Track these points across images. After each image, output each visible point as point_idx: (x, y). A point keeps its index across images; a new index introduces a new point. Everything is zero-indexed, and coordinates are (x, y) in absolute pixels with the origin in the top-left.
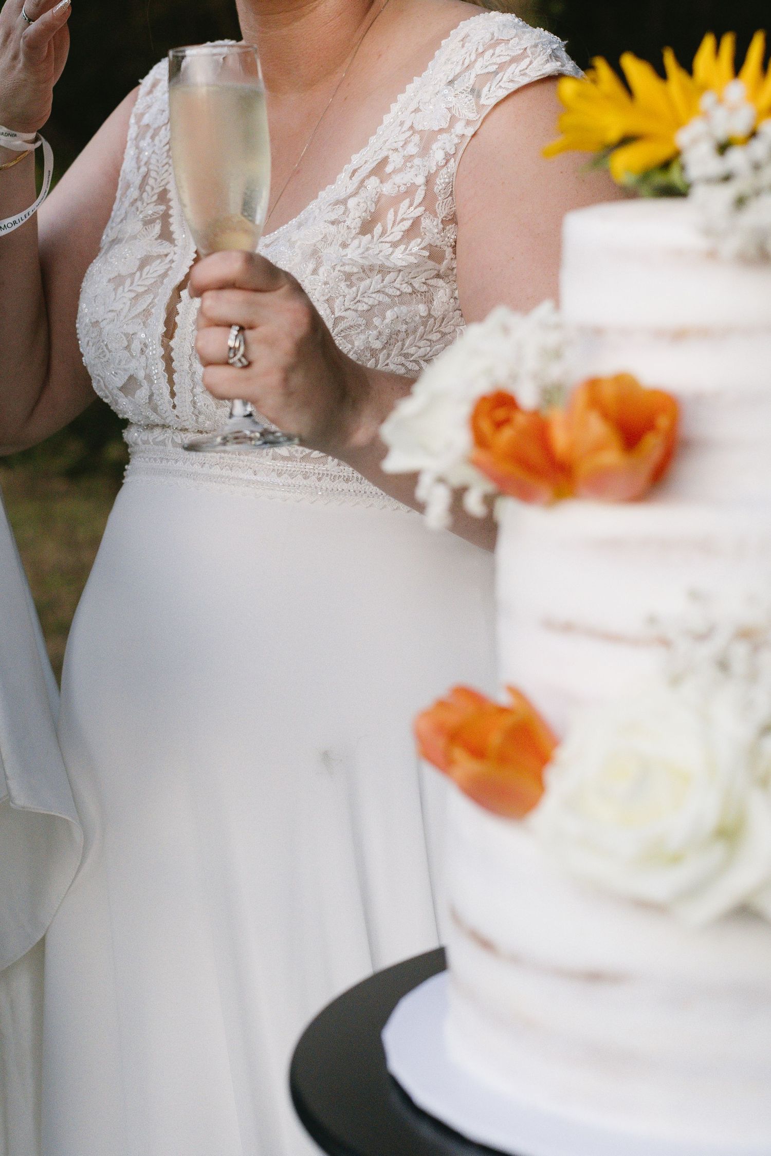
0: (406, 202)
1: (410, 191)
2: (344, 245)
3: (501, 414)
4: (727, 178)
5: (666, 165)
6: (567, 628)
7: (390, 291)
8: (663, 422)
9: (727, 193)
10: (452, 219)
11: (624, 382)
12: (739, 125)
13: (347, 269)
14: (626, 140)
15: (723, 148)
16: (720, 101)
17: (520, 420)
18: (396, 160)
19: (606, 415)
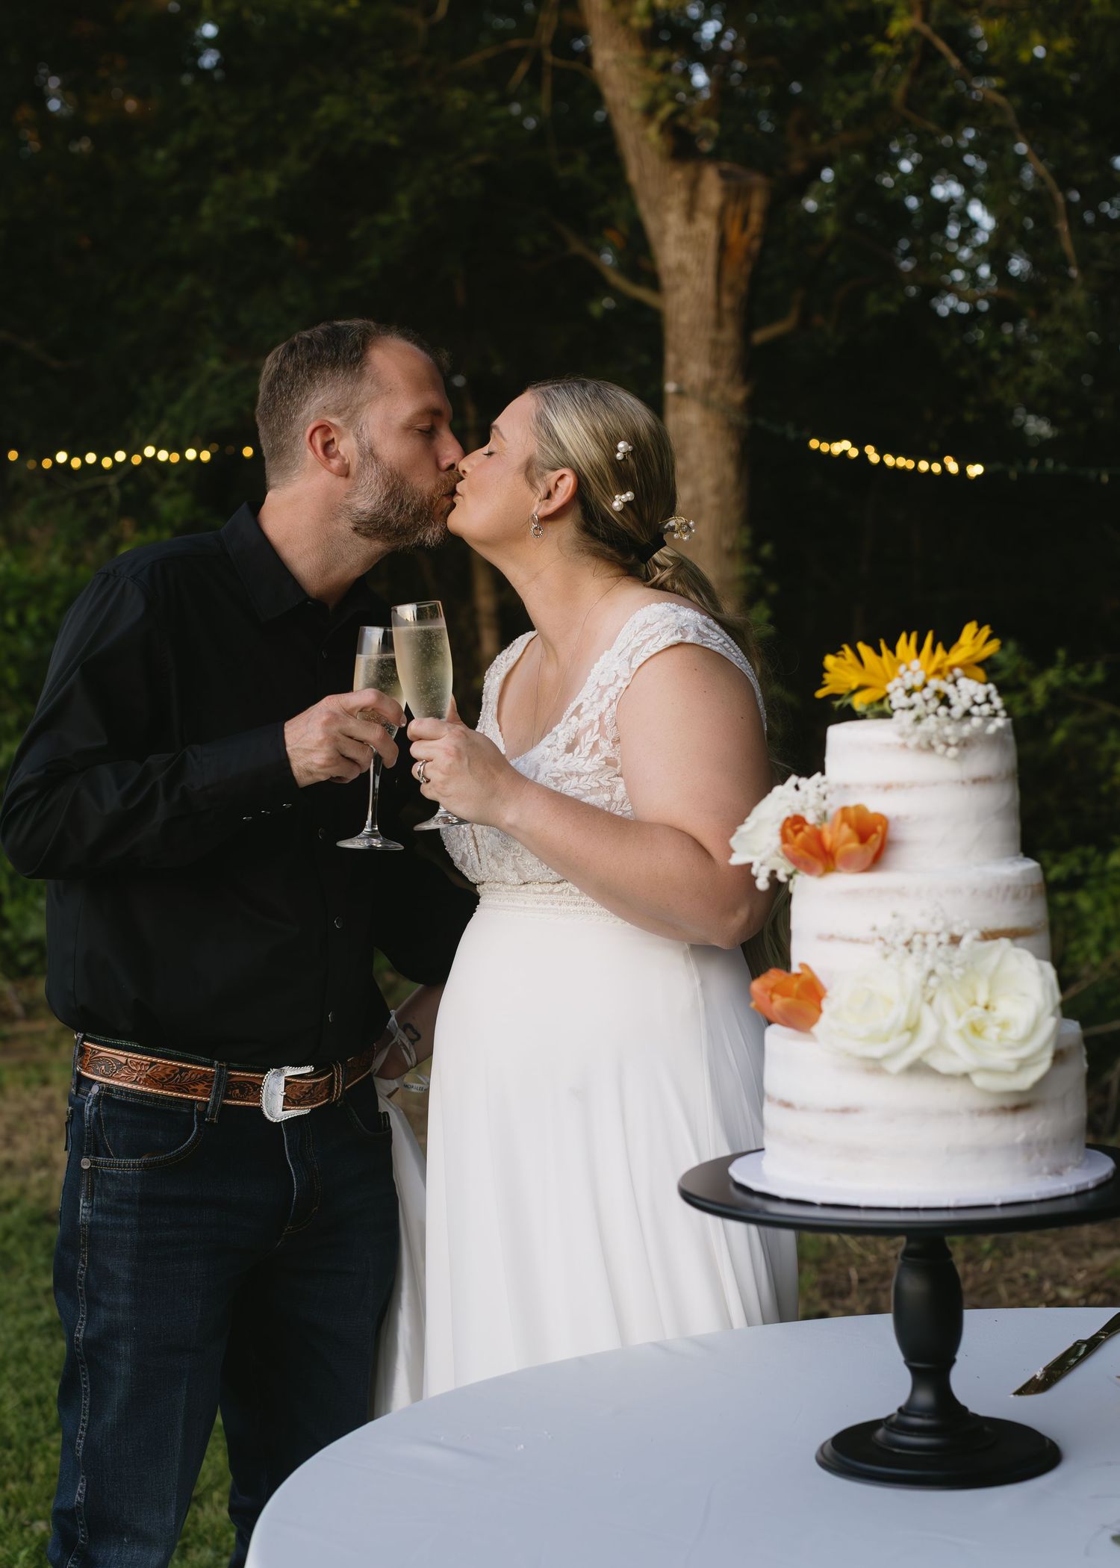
0: (590, 732)
1: (591, 725)
2: (555, 760)
3: (797, 827)
4: (912, 708)
5: (881, 701)
6: (831, 937)
7: (584, 787)
8: (879, 828)
9: (912, 714)
10: (617, 741)
11: (860, 810)
12: (918, 681)
13: (555, 775)
14: (861, 688)
15: (910, 692)
16: (908, 669)
17: (807, 829)
18: (586, 705)
19: (850, 826)
